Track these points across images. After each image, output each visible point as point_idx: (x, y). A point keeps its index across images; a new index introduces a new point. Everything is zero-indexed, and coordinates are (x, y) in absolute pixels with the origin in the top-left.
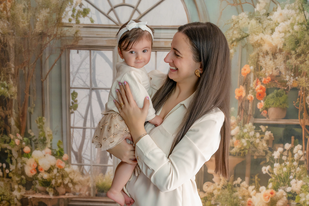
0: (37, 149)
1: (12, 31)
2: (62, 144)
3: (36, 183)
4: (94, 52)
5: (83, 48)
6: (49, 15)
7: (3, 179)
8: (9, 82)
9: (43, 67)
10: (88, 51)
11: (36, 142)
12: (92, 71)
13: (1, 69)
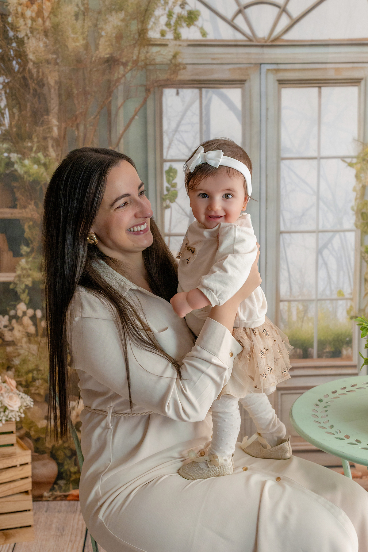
1: (54, 56)
4: (207, 92)
5: (186, 86)
6: (124, 24)
7: (36, 339)
8: (48, 153)
9: (112, 122)
10: (196, 91)
12: (204, 128)
13: (34, 130)
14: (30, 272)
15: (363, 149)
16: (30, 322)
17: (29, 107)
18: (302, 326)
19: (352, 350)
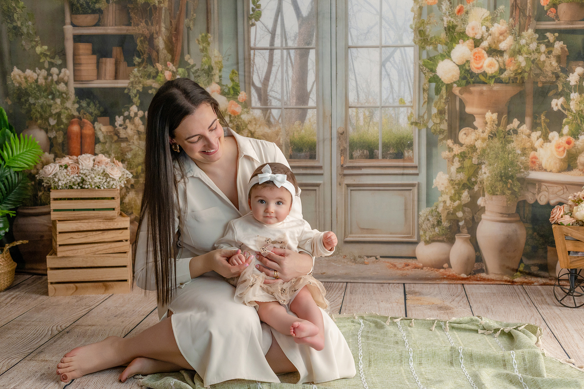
2: (237, 75)
11: (197, 74)
14: (141, 79)
16: (140, 122)
18: (368, 130)
19: (413, 152)
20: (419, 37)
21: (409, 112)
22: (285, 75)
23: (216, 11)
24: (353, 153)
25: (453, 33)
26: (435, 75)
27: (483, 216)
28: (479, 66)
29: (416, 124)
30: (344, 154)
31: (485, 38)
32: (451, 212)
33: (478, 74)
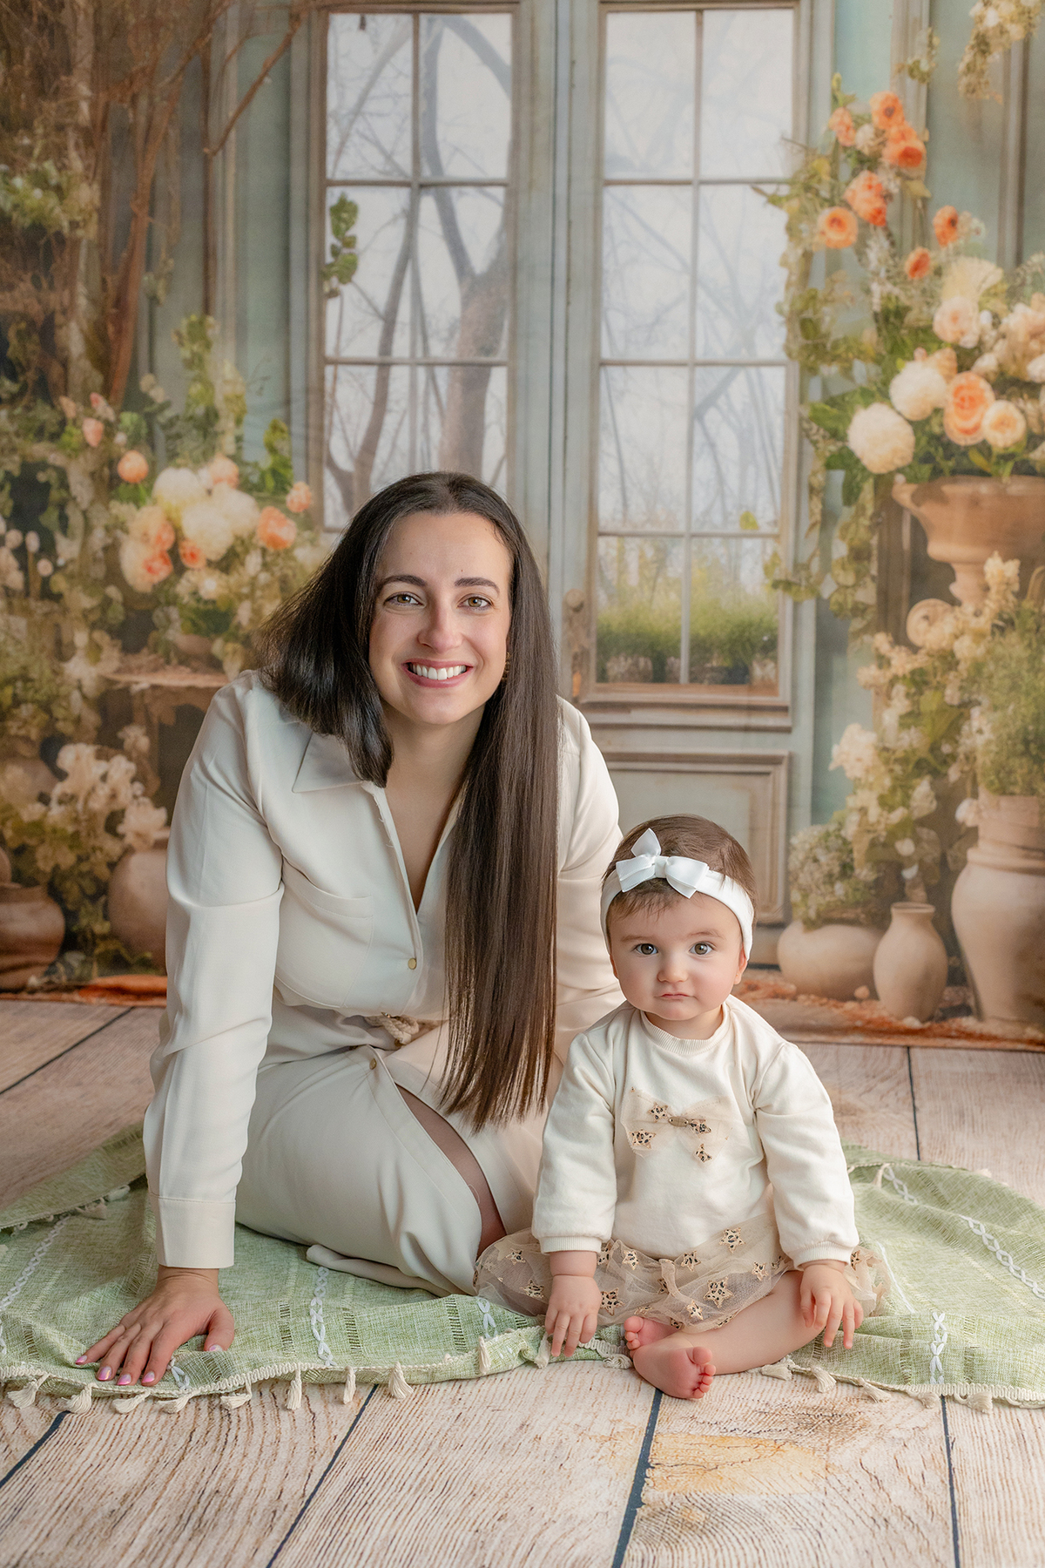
0: (179, 461)
2: (285, 435)
3: (169, 620)
4: (430, 21)
5: (383, 7)
7: (24, 603)
8: (66, 162)
9: (212, 91)
10: (406, 19)
11: (174, 431)
12: (423, 107)
13: (36, 107)
14: (17, 441)
15: (807, 163)
16: (12, 562)
17: (27, 55)
18: (651, 601)
19: (776, 667)
20: (801, 340)
21: (769, 551)
22: (420, 439)
23: (230, 253)
24: (609, 665)
25: (897, 329)
26: (845, 447)
27: (972, 855)
28: (969, 424)
29: (786, 585)
30: (580, 666)
31: (988, 345)
32: (882, 840)
33: (968, 448)
